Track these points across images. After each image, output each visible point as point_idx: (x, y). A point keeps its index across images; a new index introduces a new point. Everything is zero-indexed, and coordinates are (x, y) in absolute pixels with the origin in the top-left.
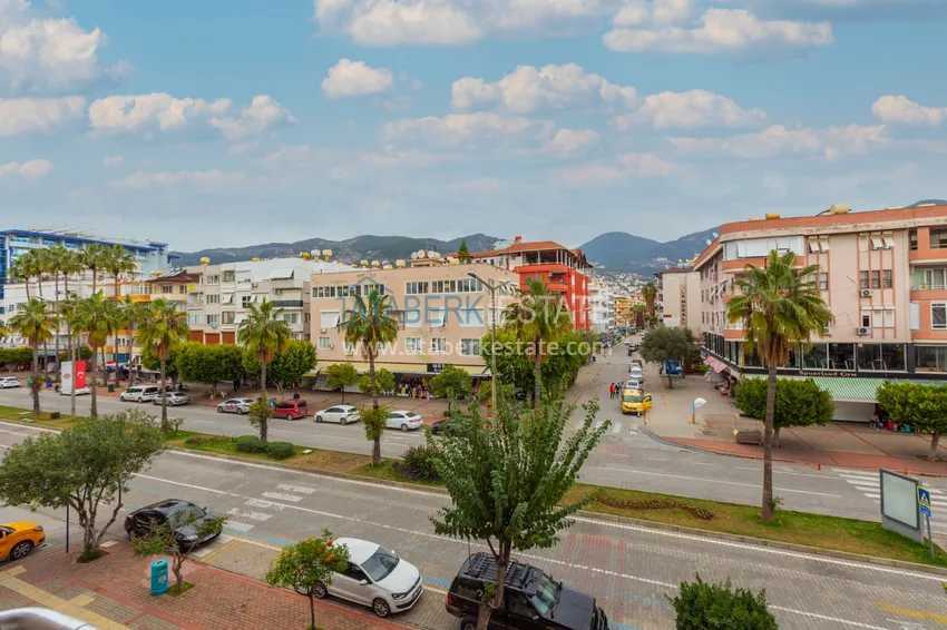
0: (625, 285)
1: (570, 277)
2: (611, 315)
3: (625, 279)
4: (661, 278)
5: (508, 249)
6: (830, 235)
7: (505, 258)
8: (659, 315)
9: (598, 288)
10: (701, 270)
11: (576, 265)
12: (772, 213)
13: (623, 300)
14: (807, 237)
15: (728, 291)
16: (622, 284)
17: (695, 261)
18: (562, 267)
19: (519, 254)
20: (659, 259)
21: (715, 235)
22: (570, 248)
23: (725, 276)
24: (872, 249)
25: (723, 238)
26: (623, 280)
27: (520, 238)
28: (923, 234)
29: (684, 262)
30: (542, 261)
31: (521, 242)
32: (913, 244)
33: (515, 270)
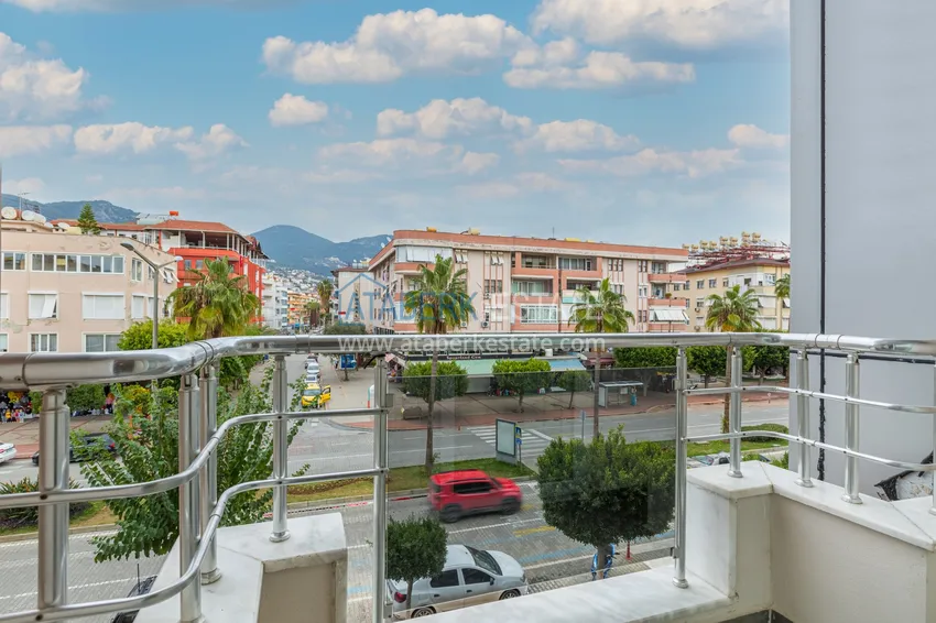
0: (298, 282)
1: (242, 266)
2: (285, 311)
3: (298, 276)
4: (337, 276)
5: (159, 225)
6: (469, 250)
7: (154, 235)
8: (333, 312)
9: (271, 281)
10: (374, 270)
11: (249, 254)
12: (431, 228)
13: (297, 296)
14: (454, 249)
15: (398, 290)
16: (294, 280)
17: (367, 262)
18: (236, 253)
19: (176, 233)
20: (332, 259)
21: (389, 240)
22: (244, 234)
23: (395, 277)
24: (491, 264)
25: (395, 243)
26: (295, 276)
27: (177, 214)
28: (518, 256)
29: (358, 262)
30: (207, 245)
31: (180, 218)
32: (513, 263)
33: (171, 251)
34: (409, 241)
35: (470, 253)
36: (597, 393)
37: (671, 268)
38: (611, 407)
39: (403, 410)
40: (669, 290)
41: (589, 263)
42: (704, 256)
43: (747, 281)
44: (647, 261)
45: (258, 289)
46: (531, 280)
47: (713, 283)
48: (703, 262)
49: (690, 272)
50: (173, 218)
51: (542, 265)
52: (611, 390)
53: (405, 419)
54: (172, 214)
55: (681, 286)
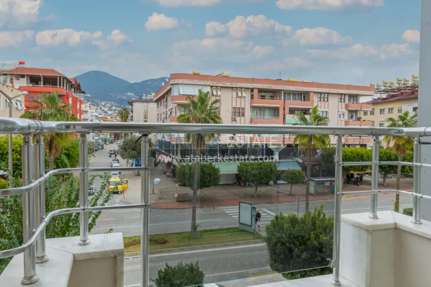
0: (106, 109)
1: (68, 98)
3: (106, 106)
4: (132, 105)
5: (12, 71)
6: (222, 87)
7: (9, 78)
9: (88, 109)
10: (157, 101)
11: (73, 90)
12: (196, 72)
14: (211, 87)
15: (173, 114)
16: (103, 108)
17: (153, 96)
18: (64, 89)
19: (23, 76)
20: (129, 94)
21: (167, 80)
22: (69, 77)
23: (171, 105)
24: (237, 96)
25: (172, 82)
26: (104, 106)
27: (23, 63)
28: (256, 91)
29: (146, 96)
30: (44, 84)
31: (25, 66)
32: (252, 96)
33: (20, 89)
34: (180, 81)
35: (222, 89)
36: (308, 184)
37: (362, 100)
38: (318, 194)
39: (176, 195)
40: (361, 114)
41: (305, 96)
42: (385, 91)
43: (415, 109)
44: (345, 95)
45: (78, 115)
46: (264, 107)
47: (391, 110)
48: (384, 96)
49: (375, 103)
50: (21, 66)
51: (272, 97)
52: (318, 183)
53: (177, 201)
54: (21, 63)
55: (369, 113)
